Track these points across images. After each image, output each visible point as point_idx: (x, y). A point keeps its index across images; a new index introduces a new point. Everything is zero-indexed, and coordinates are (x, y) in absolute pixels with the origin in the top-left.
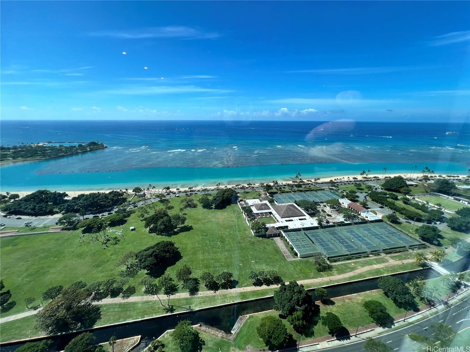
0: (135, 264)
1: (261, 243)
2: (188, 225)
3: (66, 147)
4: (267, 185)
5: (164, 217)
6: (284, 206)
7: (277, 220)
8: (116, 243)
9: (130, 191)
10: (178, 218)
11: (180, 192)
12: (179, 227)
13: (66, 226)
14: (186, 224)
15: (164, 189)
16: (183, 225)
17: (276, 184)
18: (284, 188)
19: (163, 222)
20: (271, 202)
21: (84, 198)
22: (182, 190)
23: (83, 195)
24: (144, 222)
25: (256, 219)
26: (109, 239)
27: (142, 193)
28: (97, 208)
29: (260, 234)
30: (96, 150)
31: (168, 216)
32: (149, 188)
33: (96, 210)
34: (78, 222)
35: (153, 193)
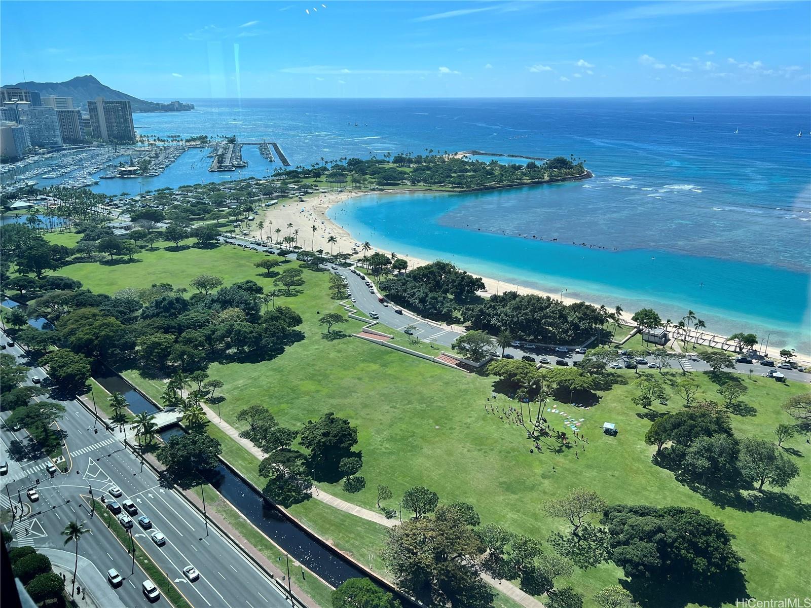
0: (595, 536)
2: (797, 498)
3: (502, 167)
5: (716, 432)
8: (560, 451)
9: (627, 317)
10: (765, 455)
12: (760, 490)
13: (467, 359)
15: (732, 339)
16: (777, 490)
19: (709, 449)
21: (513, 302)
22: (804, 360)
23: (514, 295)
24: (646, 421)
26: (547, 430)
27: (659, 331)
28: (536, 337)
30: (564, 180)
31: (730, 435)
32: (686, 322)
33: (532, 341)
34: (492, 360)
35: (693, 340)
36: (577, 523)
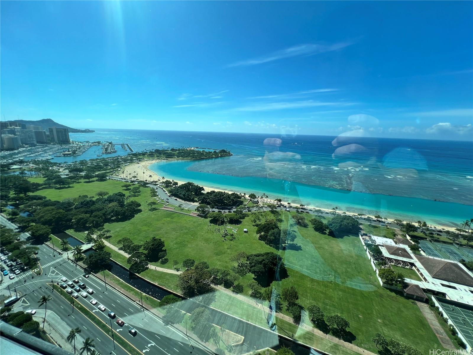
0: (245, 265)
1: (393, 300)
2: (297, 244)
3: (206, 152)
4: (408, 224)
5: (275, 228)
6: (439, 262)
7: (425, 279)
8: (231, 240)
9: (247, 196)
11: (291, 207)
12: (287, 244)
13: (200, 213)
15: (275, 201)
16: (292, 243)
17: (423, 226)
18: (438, 235)
19: (274, 233)
20: (415, 249)
21: (214, 194)
22: (293, 205)
23: (214, 192)
24: (255, 227)
25: (387, 266)
26: (227, 234)
27: (256, 200)
28: (222, 205)
29: (393, 287)
30: (225, 156)
31: (278, 228)
32: (263, 197)
33: (220, 206)
34: (208, 213)
35: (265, 202)
36: (239, 262)
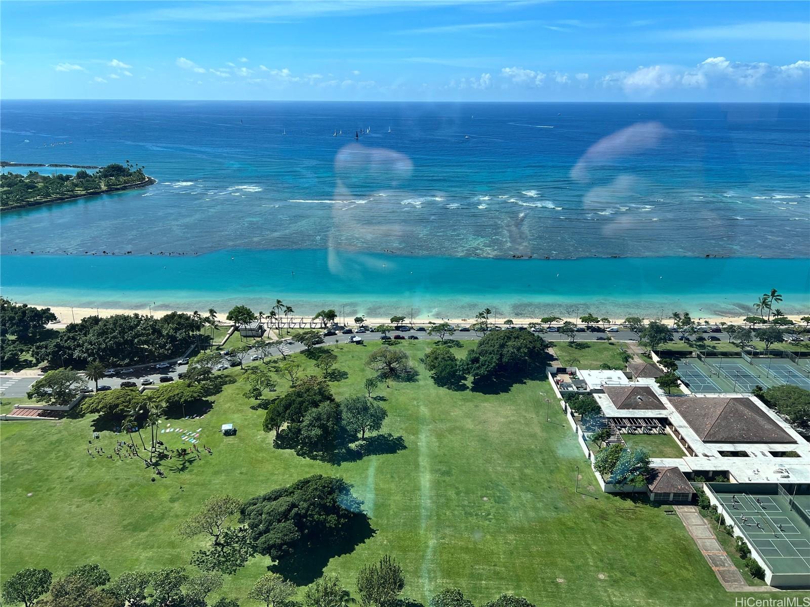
0: (237, 537)
1: (629, 518)
2: (390, 435)
3: (45, 179)
4: (653, 325)
5: (320, 401)
6: (715, 402)
7: (689, 449)
8: (183, 469)
9: (222, 318)
10: (361, 409)
11: (364, 329)
12: (363, 439)
13: (52, 404)
14: (384, 430)
15: (317, 317)
16: (375, 434)
17: (684, 323)
18: (714, 339)
19: (318, 418)
20: (668, 383)
21: (96, 328)
22: (372, 322)
23: (95, 320)
24: (262, 412)
25: (612, 438)
26: (166, 452)
27: (254, 325)
28: (132, 360)
29: (628, 488)
30: (124, 188)
31: (332, 400)
32: (276, 311)
33: (128, 365)
34: (84, 397)
35: (286, 326)
36: (216, 531)
